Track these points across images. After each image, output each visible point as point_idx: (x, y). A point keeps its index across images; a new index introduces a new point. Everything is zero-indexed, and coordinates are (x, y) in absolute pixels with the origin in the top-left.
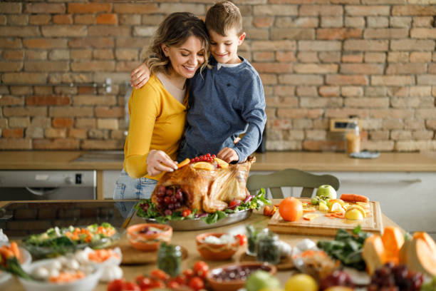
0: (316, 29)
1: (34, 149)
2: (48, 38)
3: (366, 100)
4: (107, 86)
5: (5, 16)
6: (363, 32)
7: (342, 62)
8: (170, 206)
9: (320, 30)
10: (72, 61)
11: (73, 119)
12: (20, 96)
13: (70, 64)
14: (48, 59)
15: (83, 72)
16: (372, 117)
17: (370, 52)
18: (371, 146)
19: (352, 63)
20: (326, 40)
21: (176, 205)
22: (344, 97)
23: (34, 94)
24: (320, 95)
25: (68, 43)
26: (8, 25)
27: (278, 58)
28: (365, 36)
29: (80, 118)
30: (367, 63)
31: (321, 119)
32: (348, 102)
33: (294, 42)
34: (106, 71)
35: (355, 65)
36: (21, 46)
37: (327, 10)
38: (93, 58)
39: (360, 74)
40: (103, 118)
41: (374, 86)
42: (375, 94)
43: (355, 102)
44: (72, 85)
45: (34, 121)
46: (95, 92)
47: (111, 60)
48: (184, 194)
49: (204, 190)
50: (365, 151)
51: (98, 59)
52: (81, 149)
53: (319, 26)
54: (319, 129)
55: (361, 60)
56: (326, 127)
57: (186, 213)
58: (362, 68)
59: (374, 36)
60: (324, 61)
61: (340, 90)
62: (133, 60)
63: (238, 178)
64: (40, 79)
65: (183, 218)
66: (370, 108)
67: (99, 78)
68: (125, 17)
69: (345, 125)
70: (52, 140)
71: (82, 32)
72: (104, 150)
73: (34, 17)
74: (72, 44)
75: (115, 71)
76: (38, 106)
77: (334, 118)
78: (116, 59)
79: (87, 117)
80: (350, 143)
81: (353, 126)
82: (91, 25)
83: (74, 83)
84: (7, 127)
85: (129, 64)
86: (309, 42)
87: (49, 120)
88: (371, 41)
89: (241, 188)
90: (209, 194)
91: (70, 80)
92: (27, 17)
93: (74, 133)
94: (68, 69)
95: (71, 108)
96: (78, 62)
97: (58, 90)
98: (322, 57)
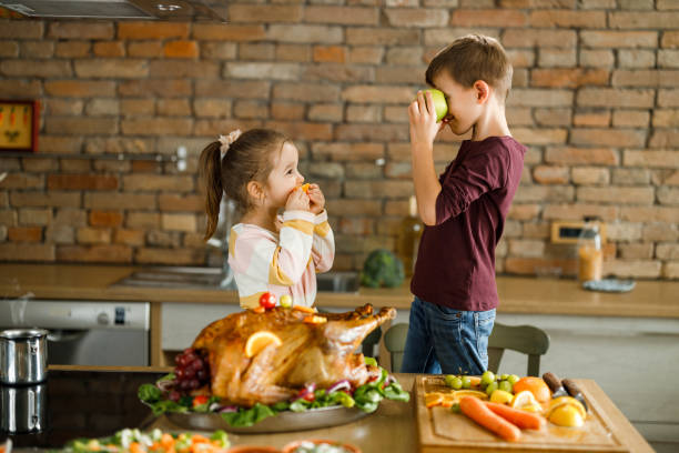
0: (530, 69)
1: (60, 262)
2: (84, 79)
3: (615, 190)
4: (179, 159)
5: (15, 44)
6: (611, 75)
7: (574, 126)
9: (536, 72)
10: (122, 117)
11: (121, 214)
12: (38, 174)
13: (120, 124)
14: (85, 113)
15: (142, 137)
16: (625, 220)
17: (622, 109)
18: (622, 269)
19: (590, 127)
20: (547, 88)
22: (576, 186)
23: (60, 171)
24: (535, 181)
25: (117, 89)
26: (21, 58)
28: (614, 82)
29: (134, 211)
30: (618, 128)
31: (536, 220)
32: (583, 194)
34: (178, 135)
35: (597, 131)
36: (41, 92)
37: (549, 38)
38: (157, 114)
39: (605, 147)
40: (171, 212)
41: (627, 168)
42: (630, 181)
43: (594, 194)
44: (121, 157)
45: (59, 214)
46: (159, 169)
47: (185, 117)
50: (611, 277)
51: (165, 115)
52: (134, 263)
53: (536, 65)
54: (533, 238)
55: (606, 123)
56: (544, 235)
58: (607, 137)
59: (628, 83)
60: (545, 123)
61: (570, 172)
62: (223, 117)
64: (69, 146)
66: (620, 205)
67: (165, 146)
68: (211, 46)
69: (576, 232)
70: (88, 246)
71: (139, 70)
73: (63, 45)
74: (124, 90)
75: (192, 136)
76: (67, 190)
77: (558, 220)
78: (194, 116)
79: (145, 210)
80: (584, 263)
81: (590, 234)
82: (155, 59)
83: (126, 153)
84: (16, 224)
85: (215, 123)
86: (518, 91)
87: (84, 214)
88: (625, 91)
91: (119, 150)
92: (52, 46)
93: (124, 236)
94: (116, 130)
95: (120, 195)
96: (133, 120)
97: (99, 165)
98: (539, 116)
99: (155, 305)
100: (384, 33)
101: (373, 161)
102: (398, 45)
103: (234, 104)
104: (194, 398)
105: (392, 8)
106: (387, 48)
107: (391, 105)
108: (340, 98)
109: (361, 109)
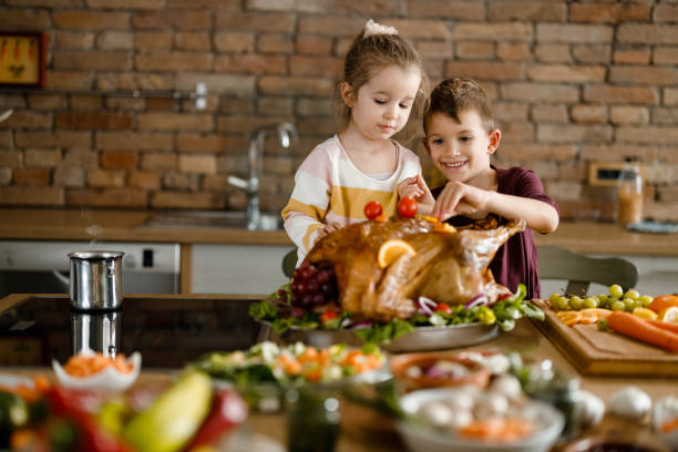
0: (567, 2)
1: (70, 206)
2: (95, 10)
3: (654, 130)
4: (198, 97)
6: (652, 10)
7: (613, 63)
9: (575, 6)
10: (137, 51)
11: (136, 155)
12: (44, 112)
13: (134, 59)
14: (96, 47)
15: (157, 72)
16: (664, 161)
17: (663, 45)
18: (660, 212)
19: (630, 64)
20: (586, 22)
22: (614, 125)
23: (70, 108)
24: (573, 121)
25: (131, 21)
27: (501, 54)
28: (655, 17)
29: (150, 152)
30: (658, 66)
31: (572, 162)
32: (621, 134)
33: (529, 27)
34: (197, 71)
35: (637, 69)
36: (48, 23)
38: (174, 48)
39: (645, 85)
40: (189, 153)
41: (668, 107)
42: (670, 120)
43: (633, 134)
44: (136, 94)
45: (68, 156)
46: (176, 107)
47: (205, 51)
50: (649, 220)
51: (182, 49)
52: (150, 208)
54: (569, 179)
55: (646, 60)
56: (581, 176)
57: (325, 316)
58: (648, 75)
59: (670, 19)
60: (583, 59)
61: (609, 111)
62: (245, 52)
64: (80, 82)
66: (659, 145)
67: (183, 82)
69: (615, 174)
70: (100, 189)
72: (190, 209)
74: (140, 23)
75: (212, 72)
76: (77, 129)
77: (595, 161)
78: (215, 51)
79: (161, 151)
80: (625, 206)
81: (630, 176)
83: (140, 90)
84: (21, 165)
85: (237, 58)
86: (555, 27)
87: (95, 155)
88: (667, 28)
91: (133, 86)
93: (137, 177)
94: (129, 65)
95: (133, 136)
96: (148, 54)
97: (112, 102)
98: (578, 53)
99: (186, 246)
103: (257, 38)
104: (321, 314)
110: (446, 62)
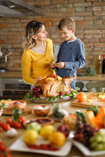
5: (13, 24)
8: (36, 94)
12: (18, 52)
21: (38, 94)
26: (15, 27)
36: (19, 34)
48: (41, 90)
49: (49, 89)
57: (40, 97)
62: (57, 38)
63: (65, 84)
65: (38, 99)
68: (54, 22)
73: (23, 24)
78: (51, 38)
84: (14, 63)
85: (55, 40)
89: (66, 88)
90: (50, 90)
92: (21, 24)
100: (93, 17)
101: (91, 47)
102: (96, 20)
103: (59, 35)
105: (95, 11)
106: (94, 21)
107: (95, 34)
108: (83, 33)
109: (88, 35)
110: (100, 39)
